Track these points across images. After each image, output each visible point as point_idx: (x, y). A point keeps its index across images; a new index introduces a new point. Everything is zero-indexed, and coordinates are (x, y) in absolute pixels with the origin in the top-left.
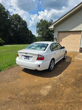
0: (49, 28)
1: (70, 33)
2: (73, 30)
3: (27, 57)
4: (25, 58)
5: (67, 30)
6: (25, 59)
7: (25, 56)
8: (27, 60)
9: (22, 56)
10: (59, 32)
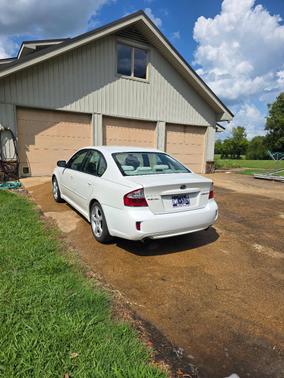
9: (163, 202)
10: (19, 108)
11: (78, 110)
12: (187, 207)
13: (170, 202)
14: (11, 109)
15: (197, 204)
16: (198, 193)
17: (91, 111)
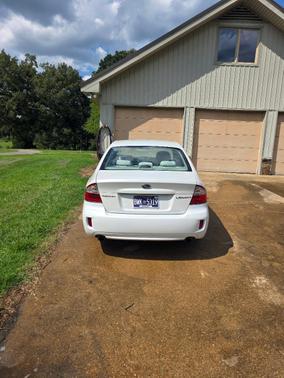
0: (82, 90)
1: (151, 112)
2: (159, 104)
3: (147, 200)
4: (139, 202)
5: (141, 104)
6: (136, 206)
7: (137, 197)
8: (150, 209)
9: (120, 200)
10: (117, 107)
11: (170, 105)
12: (155, 210)
13: (131, 201)
14: (110, 108)
15: (169, 209)
16: (172, 195)
17: (183, 105)
